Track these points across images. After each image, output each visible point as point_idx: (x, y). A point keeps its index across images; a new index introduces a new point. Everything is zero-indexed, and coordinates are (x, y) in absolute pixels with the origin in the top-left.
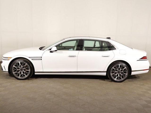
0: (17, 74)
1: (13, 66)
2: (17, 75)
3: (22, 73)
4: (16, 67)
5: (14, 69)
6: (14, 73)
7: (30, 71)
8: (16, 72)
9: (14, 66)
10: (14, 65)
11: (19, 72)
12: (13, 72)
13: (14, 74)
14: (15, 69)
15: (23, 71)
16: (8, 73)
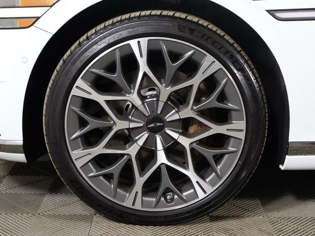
0: (115, 169)
1: (75, 92)
2: (108, 177)
3: (162, 158)
4: (101, 99)
5: (83, 123)
6: (81, 156)
7: (242, 135)
8: (100, 149)
9: (82, 89)
10: (80, 82)
11: (132, 150)
12: (75, 154)
13: (79, 164)
14: (94, 123)
15: (167, 138)
16: (21, 157)
